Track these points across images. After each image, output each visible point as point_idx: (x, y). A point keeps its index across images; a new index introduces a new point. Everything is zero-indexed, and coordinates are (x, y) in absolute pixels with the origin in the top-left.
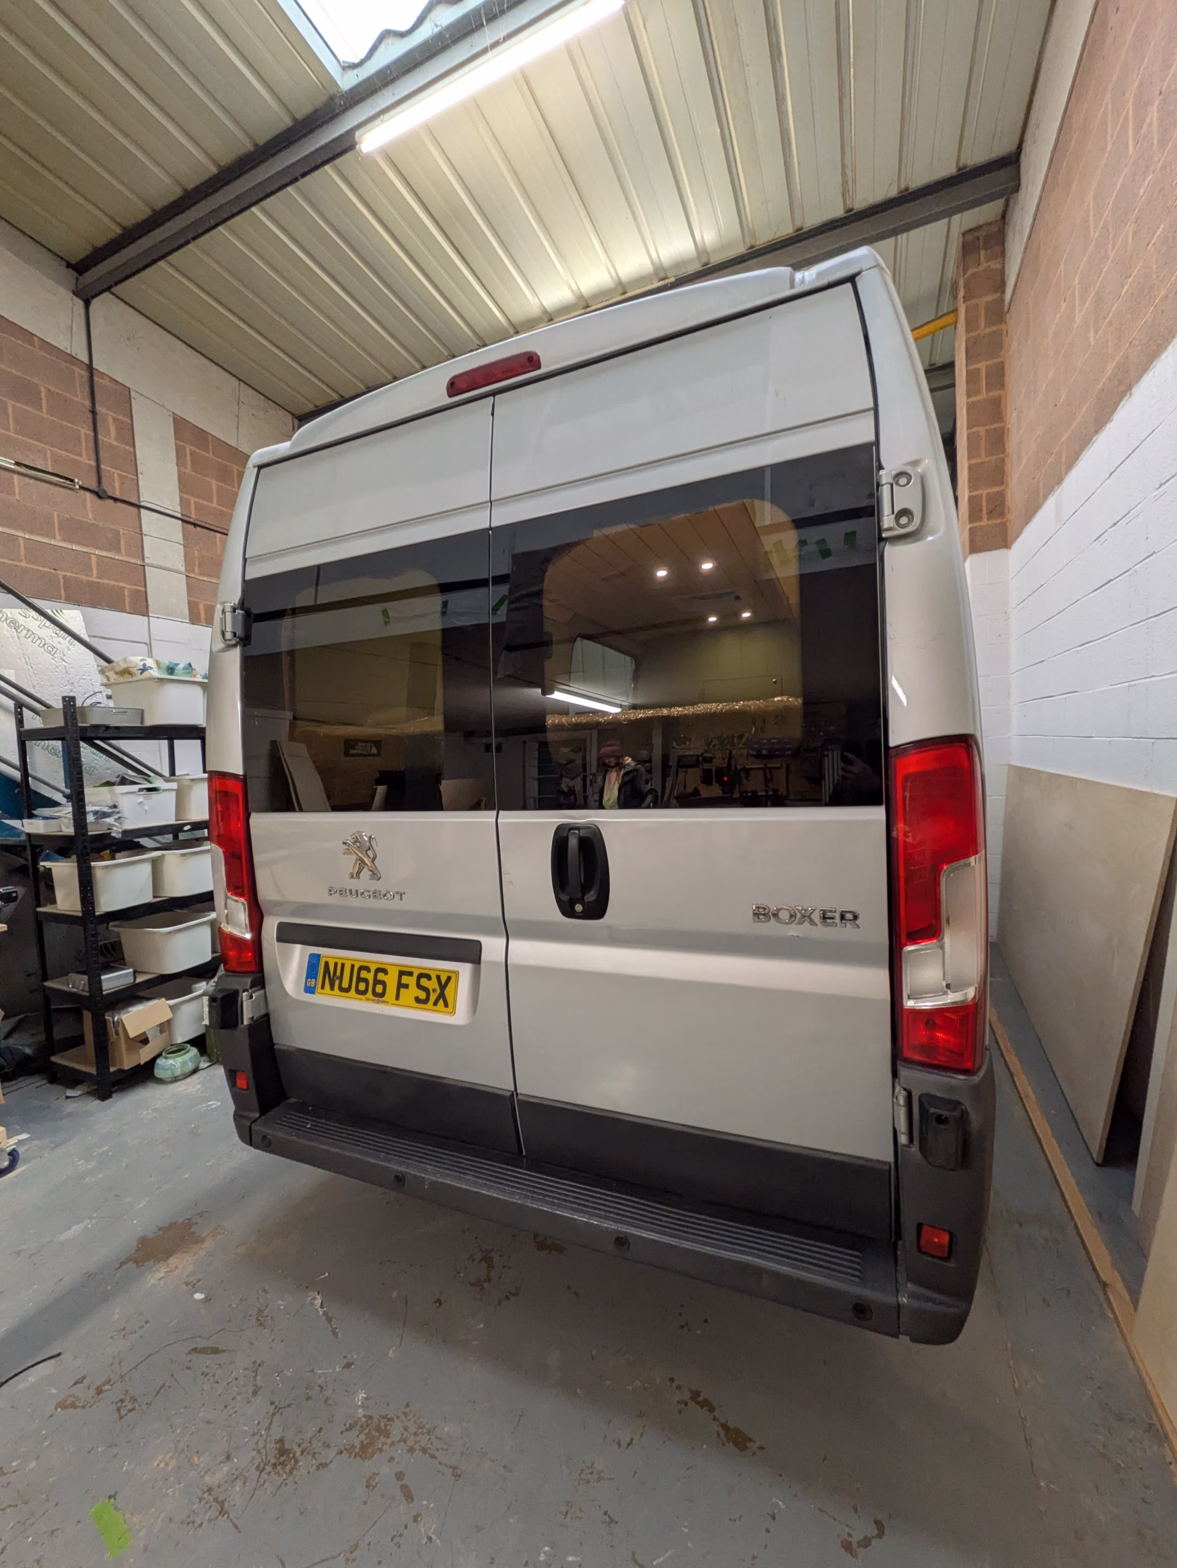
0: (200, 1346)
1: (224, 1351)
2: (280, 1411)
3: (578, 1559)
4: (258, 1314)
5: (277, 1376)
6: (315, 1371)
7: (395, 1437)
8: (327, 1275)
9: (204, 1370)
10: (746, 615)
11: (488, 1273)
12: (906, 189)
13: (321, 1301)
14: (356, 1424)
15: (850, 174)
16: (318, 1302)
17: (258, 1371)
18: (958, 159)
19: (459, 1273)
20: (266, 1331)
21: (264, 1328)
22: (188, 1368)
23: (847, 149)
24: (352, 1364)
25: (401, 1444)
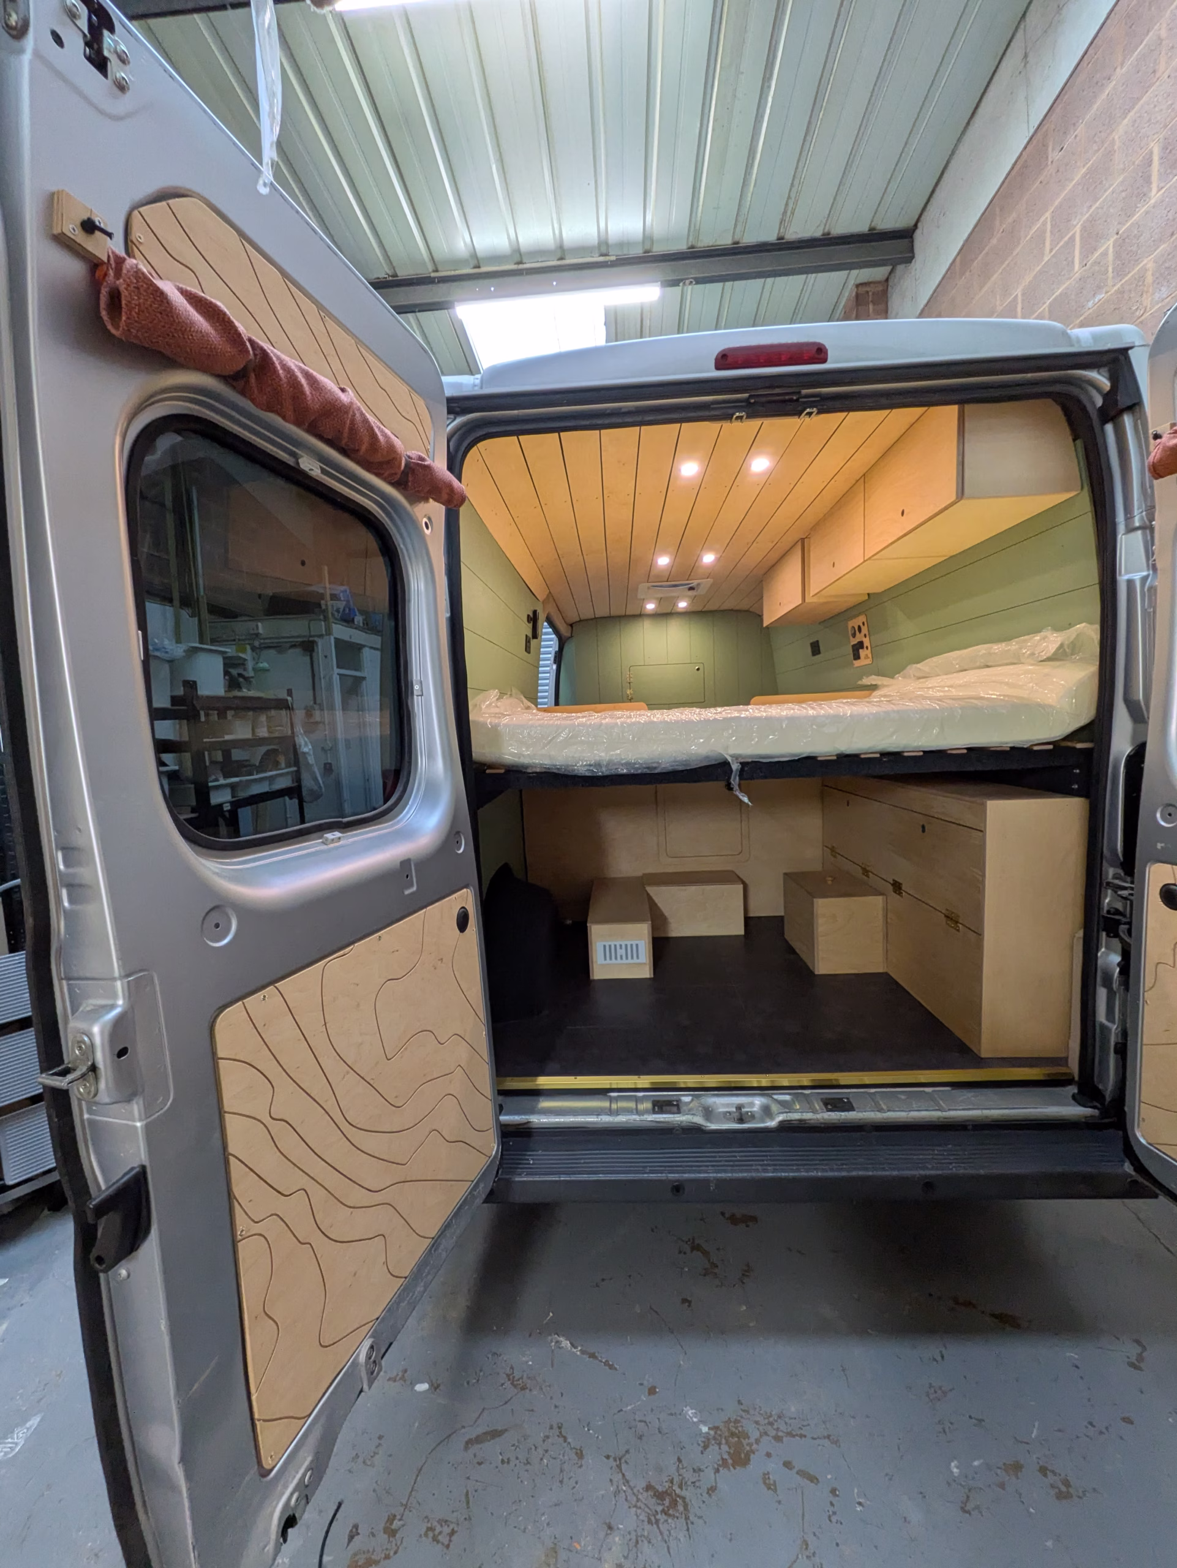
0: (472, 1436)
2: (623, 1461)
3: (982, 1461)
4: (509, 1380)
5: (589, 1430)
6: (624, 1409)
7: (754, 1434)
8: (551, 1314)
9: (501, 1457)
10: (682, 605)
11: (709, 1261)
12: (829, 234)
13: (568, 1342)
14: (709, 1439)
15: (791, 205)
16: (566, 1344)
17: (564, 1433)
18: (872, 221)
19: (683, 1269)
20: (535, 1392)
21: (530, 1390)
22: (480, 1464)
23: (796, 182)
24: (655, 1388)
25: (765, 1438)
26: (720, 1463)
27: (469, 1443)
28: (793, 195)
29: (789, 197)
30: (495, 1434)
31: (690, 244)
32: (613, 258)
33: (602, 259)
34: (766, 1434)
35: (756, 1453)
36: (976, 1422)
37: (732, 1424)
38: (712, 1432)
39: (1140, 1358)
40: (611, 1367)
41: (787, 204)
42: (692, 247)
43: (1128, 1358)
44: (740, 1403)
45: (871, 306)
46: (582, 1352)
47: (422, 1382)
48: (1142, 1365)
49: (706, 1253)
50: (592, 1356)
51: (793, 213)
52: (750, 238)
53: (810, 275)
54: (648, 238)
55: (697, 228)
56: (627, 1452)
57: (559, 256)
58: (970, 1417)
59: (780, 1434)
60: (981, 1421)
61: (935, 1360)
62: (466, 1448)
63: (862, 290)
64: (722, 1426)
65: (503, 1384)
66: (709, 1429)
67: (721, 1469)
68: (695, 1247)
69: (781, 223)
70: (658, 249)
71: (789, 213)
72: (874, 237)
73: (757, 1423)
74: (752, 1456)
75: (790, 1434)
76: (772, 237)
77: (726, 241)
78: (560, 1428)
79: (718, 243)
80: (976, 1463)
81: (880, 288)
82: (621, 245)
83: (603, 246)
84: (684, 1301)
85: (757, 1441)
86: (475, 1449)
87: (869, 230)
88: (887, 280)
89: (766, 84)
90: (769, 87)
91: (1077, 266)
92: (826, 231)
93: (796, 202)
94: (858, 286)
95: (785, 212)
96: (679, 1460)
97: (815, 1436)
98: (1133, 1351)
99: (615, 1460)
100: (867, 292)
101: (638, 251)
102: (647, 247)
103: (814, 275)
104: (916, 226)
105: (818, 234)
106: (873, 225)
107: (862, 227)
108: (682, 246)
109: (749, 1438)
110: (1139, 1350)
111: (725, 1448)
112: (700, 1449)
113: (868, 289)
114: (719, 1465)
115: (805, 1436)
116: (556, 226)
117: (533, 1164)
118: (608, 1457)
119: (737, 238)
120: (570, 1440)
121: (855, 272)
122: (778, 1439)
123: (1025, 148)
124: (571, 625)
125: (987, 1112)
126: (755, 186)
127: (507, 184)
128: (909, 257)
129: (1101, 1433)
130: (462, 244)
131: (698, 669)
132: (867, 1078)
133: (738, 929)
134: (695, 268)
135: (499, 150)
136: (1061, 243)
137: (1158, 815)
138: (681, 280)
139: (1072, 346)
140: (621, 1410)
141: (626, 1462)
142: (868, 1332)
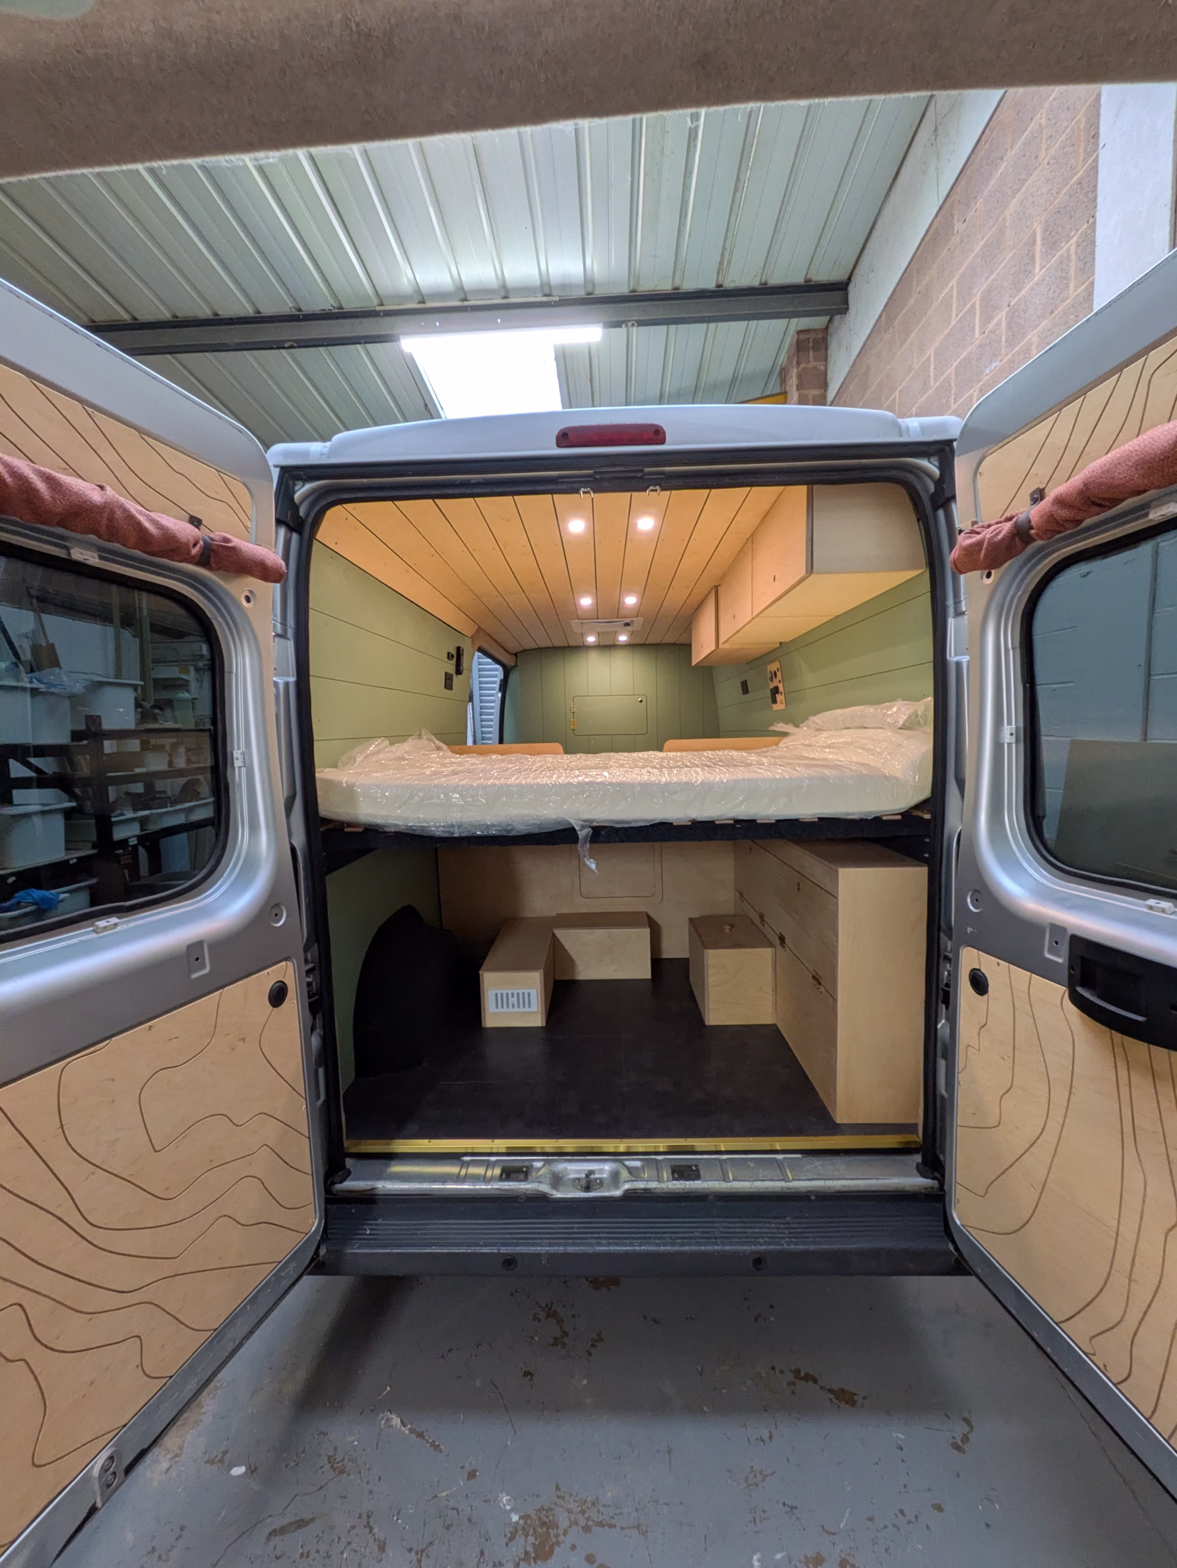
0: (277, 1526)
1: (313, 1519)
2: (424, 1554)
3: (785, 1553)
4: (330, 1462)
5: (398, 1519)
6: (439, 1495)
7: (563, 1521)
8: (388, 1388)
9: (301, 1551)
10: (623, 638)
11: (561, 1328)
12: (766, 284)
13: (399, 1420)
14: (516, 1530)
15: (727, 257)
16: (396, 1421)
17: (371, 1523)
18: (807, 273)
19: (533, 1338)
20: (352, 1477)
21: (348, 1475)
22: (277, 1558)
23: (730, 235)
24: (475, 1471)
25: (575, 1528)
26: (523, 1556)
27: (273, 1533)
28: (728, 247)
29: (724, 248)
30: (301, 1524)
31: (631, 288)
32: (557, 299)
33: (545, 299)
34: (576, 1523)
35: (562, 1545)
36: (789, 1509)
37: (544, 1512)
38: (522, 1522)
39: (966, 1438)
40: (436, 1448)
41: (722, 255)
42: (634, 291)
43: (954, 1438)
44: (558, 1488)
45: (811, 353)
46: (412, 1431)
47: (239, 1465)
48: (966, 1447)
49: (560, 1322)
50: (420, 1435)
51: (729, 263)
52: (690, 285)
53: (751, 322)
54: (589, 281)
55: (637, 271)
56: (431, 1543)
57: (503, 294)
58: (784, 1504)
59: (590, 1523)
60: (793, 1508)
61: (762, 1440)
62: (268, 1539)
63: (802, 337)
64: (532, 1513)
65: (321, 1468)
66: (520, 1518)
67: (521, 1563)
68: (551, 1314)
69: (718, 272)
70: (600, 292)
71: (725, 263)
72: (809, 288)
73: (570, 1511)
74: (557, 1549)
75: (600, 1524)
76: (711, 285)
77: (666, 286)
78: (369, 1517)
79: (658, 288)
80: (778, 1556)
81: (820, 335)
82: (563, 286)
83: (546, 287)
84: (527, 1374)
85: (565, 1533)
86: (276, 1540)
87: (806, 281)
88: (827, 328)
89: (692, 144)
90: (695, 146)
91: (977, 335)
92: (763, 281)
93: (731, 254)
94: (799, 332)
95: (721, 263)
96: (482, 1553)
97: (625, 1526)
98: (960, 1429)
99: (417, 1553)
100: (808, 339)
101: (582, 293)
102: (590, 289)
103: (755, 322)
104: (849, 279)
105: (756, 283)
106: (808, 277)
107: (799, 279)
108: (624, 290)
109: (558, 1527)
110: (967, 1429)
111: (531, 1539)
112: (506, 1540)
113: (808, 336)
114: (520, 1559)
115: (615, 1526)
116: (497, 266)
117: (370, 1234)
118: (410, 1550)
119: (677, 283)
120: (376, 1530)
121: (794, 321)
122: (587, 1529)
123: (936, 216)
124: (516, 655)
125: (829, 1183)
126: (690, 236)
127: (444, 223)
128: (843, 308)
129: (910, 1522)
130: (405, 281)
131: (641, 701)
132: (723, 1144)
133: (644, 972)
134: (635, 311)
135: (435, 191)
136: (965, 310)
137: (969, 900)
138: (623, 322)
139: (901, 436)
140: (436, 1496)
141: (428, 1556)
142: (702, 1410)
